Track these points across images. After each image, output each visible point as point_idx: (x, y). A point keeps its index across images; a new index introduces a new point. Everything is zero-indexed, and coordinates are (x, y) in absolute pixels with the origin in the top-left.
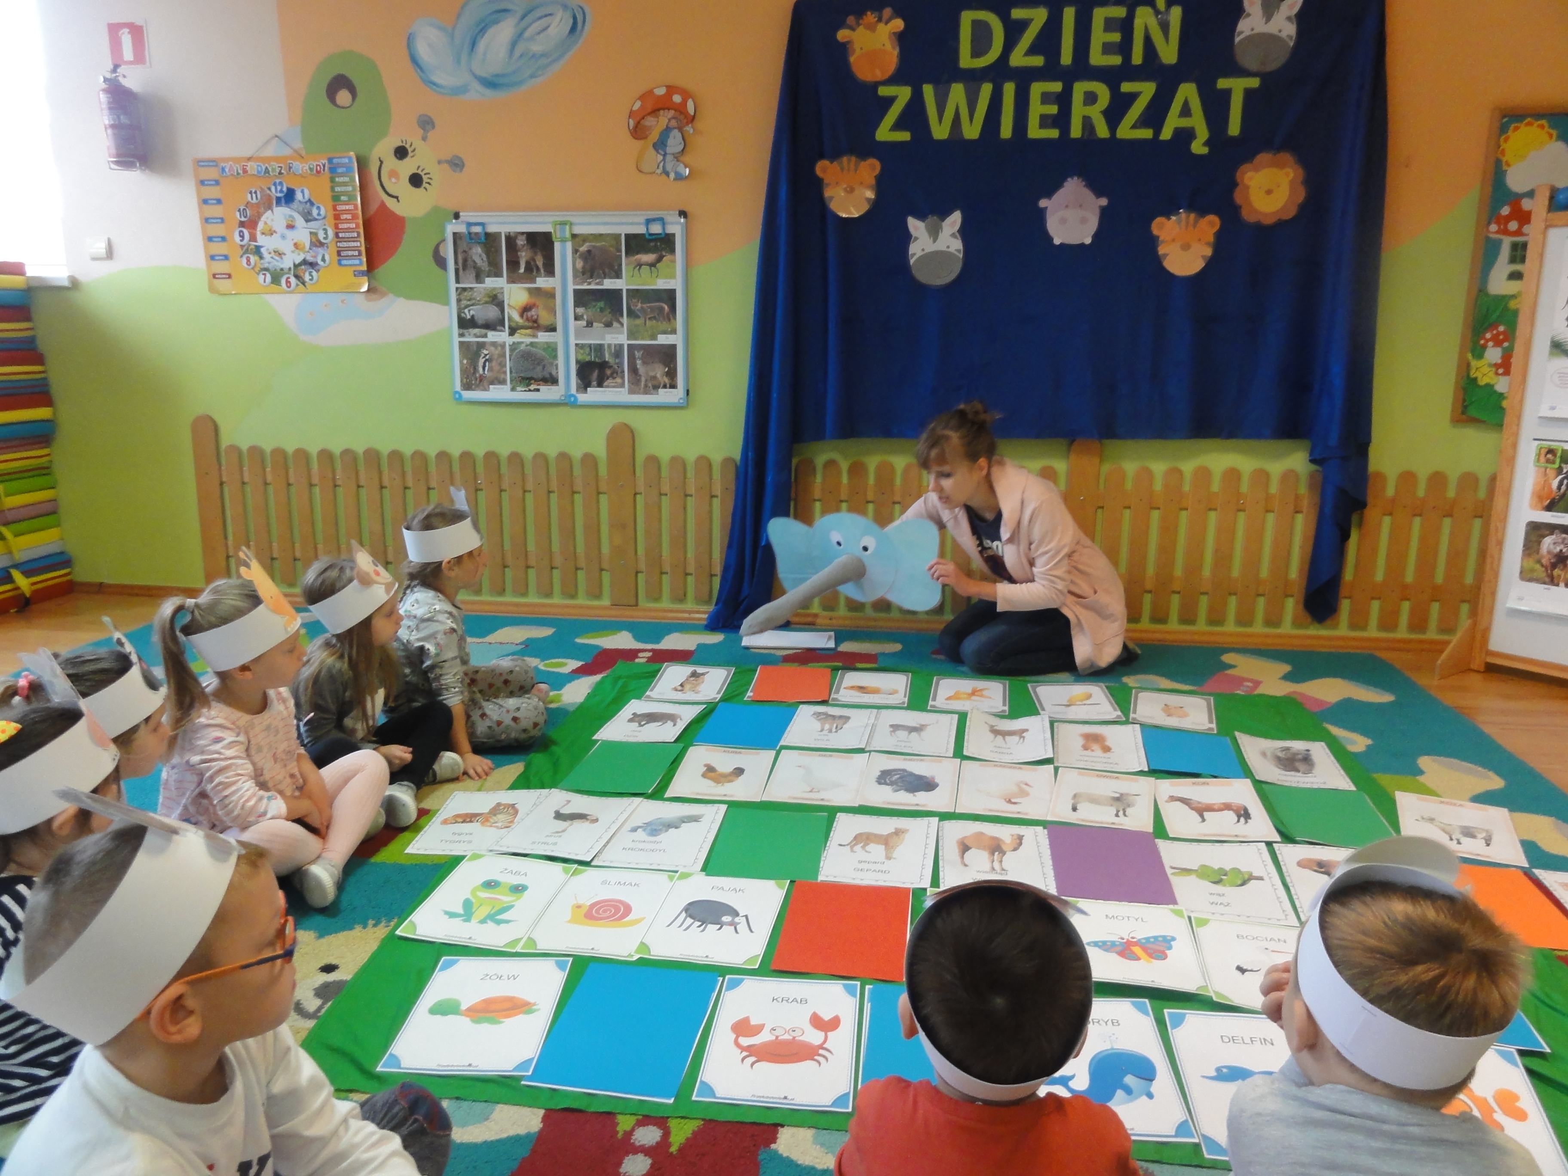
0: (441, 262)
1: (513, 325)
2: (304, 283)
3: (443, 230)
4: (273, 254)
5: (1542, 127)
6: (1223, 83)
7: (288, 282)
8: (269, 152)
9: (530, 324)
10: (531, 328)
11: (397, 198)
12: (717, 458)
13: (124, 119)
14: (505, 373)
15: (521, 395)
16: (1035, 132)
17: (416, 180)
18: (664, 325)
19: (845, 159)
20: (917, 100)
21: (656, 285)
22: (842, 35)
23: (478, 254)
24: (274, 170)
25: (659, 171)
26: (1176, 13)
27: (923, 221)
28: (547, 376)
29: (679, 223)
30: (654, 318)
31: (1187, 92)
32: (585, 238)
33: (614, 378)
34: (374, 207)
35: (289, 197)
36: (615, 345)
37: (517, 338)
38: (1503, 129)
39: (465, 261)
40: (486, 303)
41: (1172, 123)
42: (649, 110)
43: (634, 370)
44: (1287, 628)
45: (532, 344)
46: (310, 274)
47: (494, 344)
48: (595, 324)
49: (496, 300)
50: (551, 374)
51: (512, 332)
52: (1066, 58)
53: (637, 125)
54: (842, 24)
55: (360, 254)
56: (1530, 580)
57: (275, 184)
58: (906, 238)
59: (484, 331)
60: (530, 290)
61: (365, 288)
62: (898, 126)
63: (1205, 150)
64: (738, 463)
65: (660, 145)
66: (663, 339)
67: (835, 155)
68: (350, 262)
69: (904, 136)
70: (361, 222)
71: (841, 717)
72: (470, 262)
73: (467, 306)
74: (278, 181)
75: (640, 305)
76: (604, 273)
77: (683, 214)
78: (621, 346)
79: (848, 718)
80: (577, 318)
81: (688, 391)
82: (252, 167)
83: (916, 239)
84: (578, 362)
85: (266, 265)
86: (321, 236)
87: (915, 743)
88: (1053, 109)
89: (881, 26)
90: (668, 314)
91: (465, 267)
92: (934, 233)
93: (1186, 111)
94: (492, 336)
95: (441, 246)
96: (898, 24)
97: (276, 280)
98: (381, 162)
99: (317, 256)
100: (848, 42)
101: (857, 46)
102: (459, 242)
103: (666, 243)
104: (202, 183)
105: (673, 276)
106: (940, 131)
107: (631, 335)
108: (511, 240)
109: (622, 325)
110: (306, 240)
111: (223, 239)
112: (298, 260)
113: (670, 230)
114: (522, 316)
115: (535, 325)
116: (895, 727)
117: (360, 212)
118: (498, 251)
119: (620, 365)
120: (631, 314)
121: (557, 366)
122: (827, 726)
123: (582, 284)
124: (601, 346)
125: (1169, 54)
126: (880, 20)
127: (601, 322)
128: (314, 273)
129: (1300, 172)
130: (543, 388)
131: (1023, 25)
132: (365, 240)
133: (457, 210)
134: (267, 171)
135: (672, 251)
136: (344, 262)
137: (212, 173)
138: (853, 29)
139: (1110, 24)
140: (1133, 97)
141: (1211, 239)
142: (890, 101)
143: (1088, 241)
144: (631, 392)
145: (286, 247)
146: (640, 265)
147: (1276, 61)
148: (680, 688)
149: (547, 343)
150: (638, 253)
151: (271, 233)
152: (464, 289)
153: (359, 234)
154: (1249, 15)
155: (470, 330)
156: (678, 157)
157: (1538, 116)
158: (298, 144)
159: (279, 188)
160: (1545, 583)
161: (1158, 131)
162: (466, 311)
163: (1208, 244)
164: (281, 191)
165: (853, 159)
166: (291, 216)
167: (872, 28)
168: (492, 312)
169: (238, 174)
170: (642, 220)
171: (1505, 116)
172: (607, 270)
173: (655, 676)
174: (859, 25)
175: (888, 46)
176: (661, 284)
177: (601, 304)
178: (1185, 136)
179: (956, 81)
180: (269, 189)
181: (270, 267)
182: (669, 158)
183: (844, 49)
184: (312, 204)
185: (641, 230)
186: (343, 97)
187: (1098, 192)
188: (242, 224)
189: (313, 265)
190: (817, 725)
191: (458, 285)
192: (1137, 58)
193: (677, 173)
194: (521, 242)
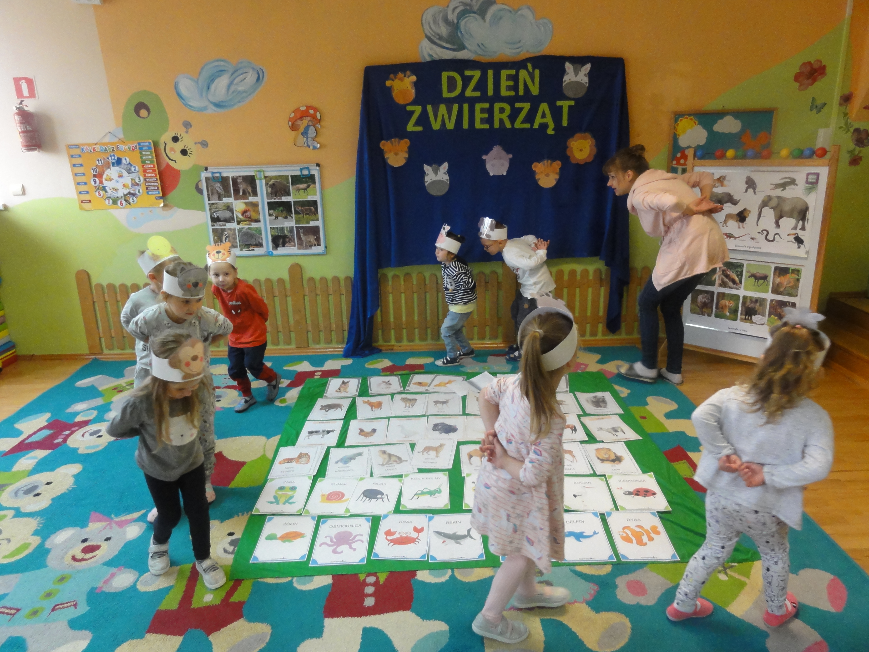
0: (200, 191)
1: (239, 220)
2: (130, 204)
3: (199, 176)
4: (112, 190)
5: (691, 119)
6: (559, 103)
7: (121, 203)
8: (106, 140)
9: (247, 219)
10: (248, 221)
11: (175, 161)
12: (342, 276)
13: (29, 128)
14: (237, 243)
15: (245, 252)
16: (478, 125)
17: (184, 152)
18: (313, 217)
19: (393, 140)
20: (424, 113)
21: (307, 198)
22: (388, 83)
23: (218, 187)
24: (109, 149)
25: (305, 146)
26: (537, 72)
27: (431, 166)
28: (258, 243)
29: (317, 169)
30: (308, 214)
31: (544, 107)
32: (271, 178)
33: (290, 242)
34: (163, 166)
35: (119, 162)
36: (290, 227)
37: (241, 226)
38: (676, 121)
39: (212, 190)
40: (224, 210)
41: (538, 121)
42: (298, 117)
43: (299, 238)
44: (600, 336)
45: (249, 228)
46: (133, 199)
47: (230, 229)
48: (279, 218)
49: (229, 208)
50: (259, 242)
51: (239, 223)
52: (490, 92)
53: (293, 124)
54: (388, 78)
55: (158, 188)
56: (694, 313)
57: (111, 156)
58: (423, 174)
59: (224, 223)
60: (246, 203)
61: (162, 205)
62: (417, 124)
63: (553, 133)
64: (353, 279)
65: (305, 133)
66: (312, 224)
67: (388, 138)
68: (153, 193)
69: (420, 129)
70: (157, 173)
71: (413, 399)
72: (215, 191)
73: (214, 212)
74: (112, 154)
75: (300, 208)
76: (281, 193)
77: (318, 165)
78: (293, 227)
79: (416, 400)
80: (270, 215)
81: (326, 247)
82: (98, 148)
83: (428, 174)
84: (272, 236)
85: (109, 195)
86: (137, 180)
87: (446, 409)
88: (486, 115)
89: (406, 79)
90: (314, 212)
91: (212, 194)
92: (436, 172)
93: (544, 116)
94: (228, 225)
95: (199, 184)
96: (414, 78)
97: (115, 202)
98: (166, 144)
99: (136, 190)
100: (391, 86)
101: (395, 88)
102: (208, 181)
103: (311, 179)
104: (72, 156)
105: (316, 194)
106: (436, 126)
107: (297, 222)
108: (235, 180)
109: (292, 217)
110: (129, 183)
111: (86, 184)
112: (126, 192)
113: (313, 172)
114: (243, 215)
115: (250, 220)
116: (436, 402)
117: (156, 168)
118: (229, 185)
119: (293, 236)
120: (296, 212)
121: (262, 238)
122: (408, 405)
123: (271, 199)
124: (282, 227)
125: (535, 90)
126: (405, 76)
127: (282, 217)
128: (135, 199)
129: (594, 141)
130: (256, 249)
131: (471, 78)
132: (160, 182)
133: (206, 165)
134: (106, 149)
135: (314, 182)
136: (150, 193)
137: (77, 151)
138: (393, 81)
139: (509, 78)
140: (521, 109)
141: (558, 171)
142: (412, 113)
143: (505, 173)
144: (299, 248)
145: (119, 186)
146: (299, 190)
147: (581, 94)
148: (339, 390)
149: (256, 228)
150: (298, 184)
151: (111, 180)
152: (213, 204)
153: (156, 178)
154: (568, 73)
155: (217, 223)
156: (314, 139)
157: (690, 115)
158: (121, 136)
159: (113, 158)
160: (700, 314)
161: (532, 125)
162: (214, 214)
163: (556, 173)
164: (114, 159)
165: (397, 139)
166: (120, 171)
167: (401, 80)
168: (228, 214)
169: (91, 151)
170: (299, 168)
171: (676, 115)
172: (283, 192)
173: (326, 385)
174: (395, 78)
175: (410, 88)
176: (310, 198)
177: (281, 208)
178: (544, 126)
179: (442, 103)
180: (108, 158)
181: (111, 196)
182: (309, 139)
183: (389, 89)
184: (131, 165)
185: (298, 173)
186: (143, 112)
187: (508, 151)
188: (95, 176)
189: (134, 195)
190: (403, 404)
191: (210, 202)
192: (521, 92)
193: (313, 146)
194: (239, 180)
